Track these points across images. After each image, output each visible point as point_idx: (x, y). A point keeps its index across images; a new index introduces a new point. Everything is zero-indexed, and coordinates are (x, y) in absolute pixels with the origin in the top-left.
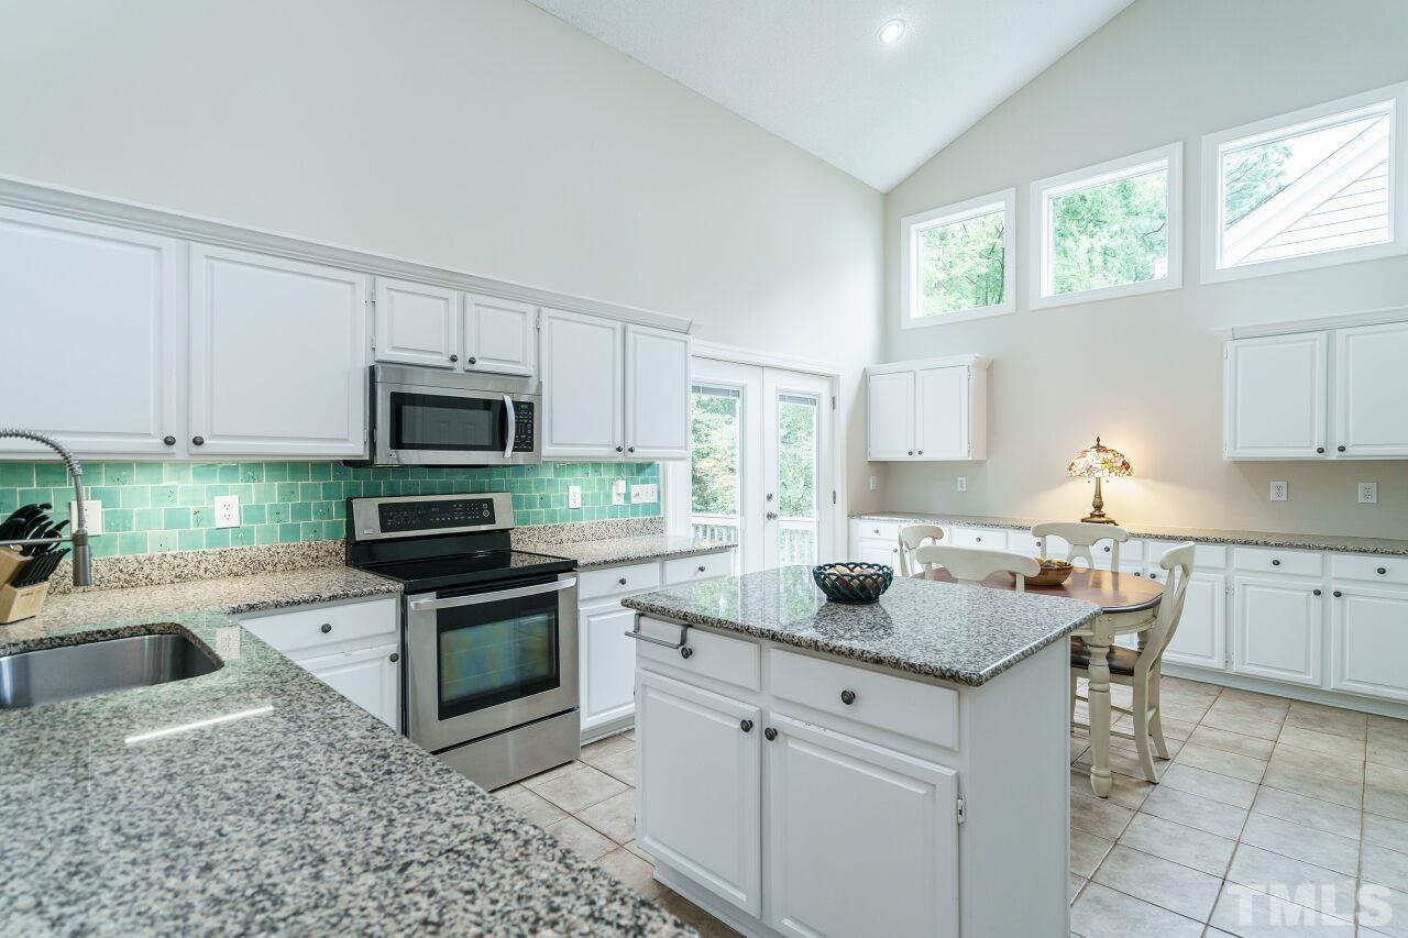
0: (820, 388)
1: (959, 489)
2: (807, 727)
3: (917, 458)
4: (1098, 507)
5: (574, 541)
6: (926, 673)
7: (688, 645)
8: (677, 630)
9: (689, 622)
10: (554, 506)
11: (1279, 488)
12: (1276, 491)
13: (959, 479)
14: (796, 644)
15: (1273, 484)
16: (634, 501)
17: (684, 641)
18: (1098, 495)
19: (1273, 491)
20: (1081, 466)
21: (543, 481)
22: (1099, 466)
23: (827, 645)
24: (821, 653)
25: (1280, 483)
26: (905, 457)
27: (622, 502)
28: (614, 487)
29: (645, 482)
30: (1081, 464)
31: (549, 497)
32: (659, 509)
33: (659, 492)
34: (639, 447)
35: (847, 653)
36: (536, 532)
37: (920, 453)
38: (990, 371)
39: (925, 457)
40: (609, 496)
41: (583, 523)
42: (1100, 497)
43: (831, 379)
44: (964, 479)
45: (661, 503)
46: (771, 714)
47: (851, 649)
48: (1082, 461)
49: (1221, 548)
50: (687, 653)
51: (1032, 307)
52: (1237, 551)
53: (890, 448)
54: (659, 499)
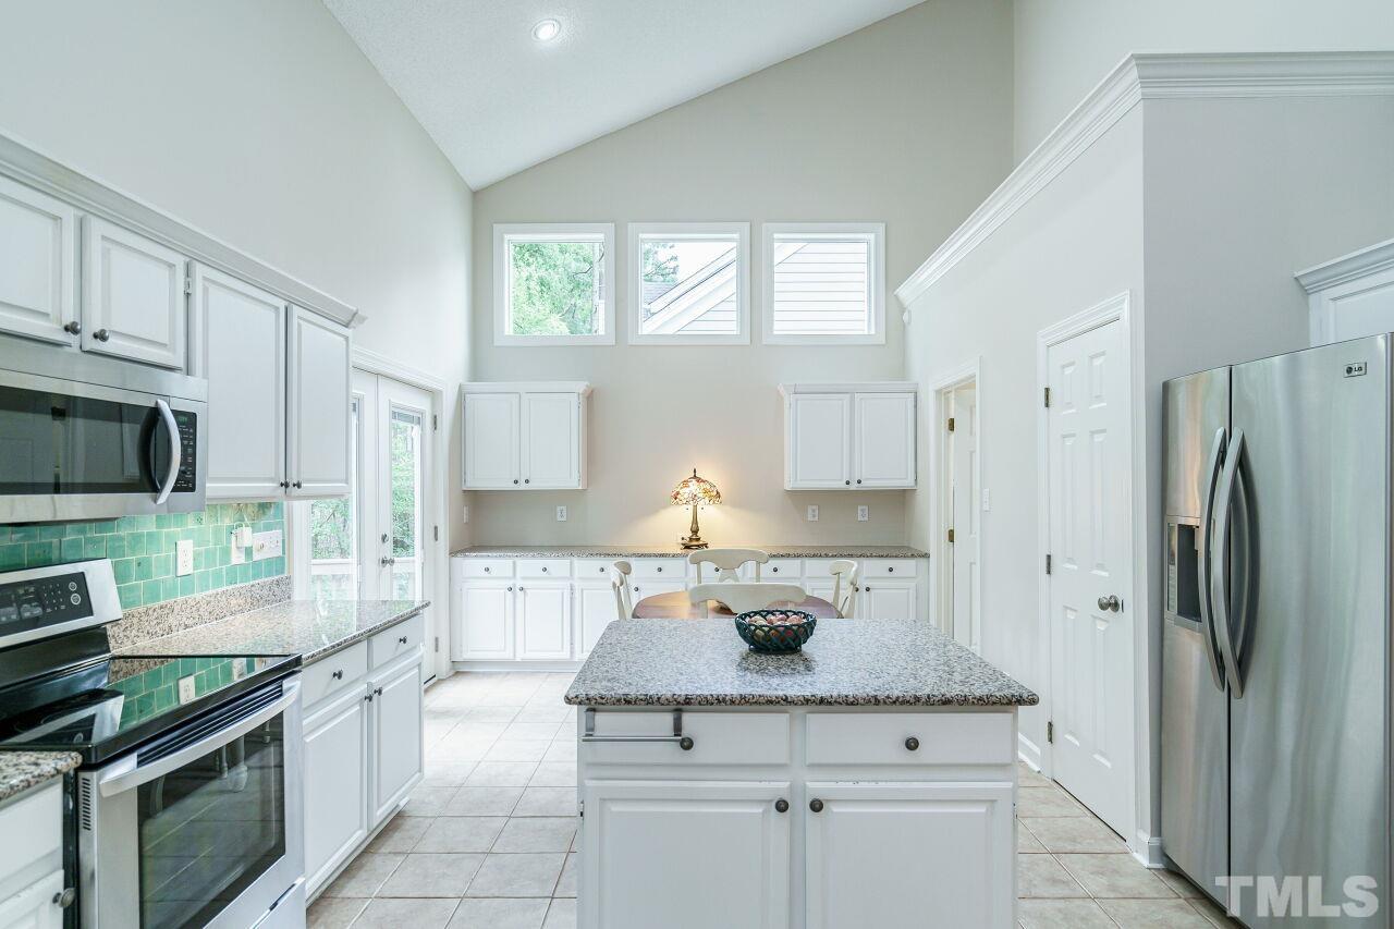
0: (421, 404)
1: (559, 519)
2: (857, 786)
3: (522, 486)
4: (695, 532)
5: (186, 627)
6: (994, 703)
7: (685, 733)
8: (667, 719)
9: (680, 706)
10: (158, 576)
11: (814, 511)
12: (812, 513)
13: (559, 508)
14: (852, 704)
15: (810, 509)
16: (257, 557)
17: (678, 729)
18: (695, 521)
19: (810, 511)
20: (686, 496)
21: (141, 535)
22: (701, 495)
23: (888, 697)
24: (881, 707)
25: (814, 507)
26: (511, 486)
27: (242, 560)
28: (233, 538)
29: (268, 528)
30: (685, 493)
31: (148, 560)
32: (284, 564)
33: (283, 541)
34: (309, 481)
35: (912, 700)
36: (135, 620)
37: (527, 481)
38: (590, 399)
39: (531, 486)
40: (226, 552)
41: (198, 596)
42: (697, 523)
43: (433, 394)
44: (564, 508)
45: (286, 556)
46: (808, 783)
47: (916, 697)
48: (687, 490)
49: (798, 562)
50: (687, 744)
51: (630, 342)
52: (809, 563)
53: (489, 475)
54: (284, 553)
